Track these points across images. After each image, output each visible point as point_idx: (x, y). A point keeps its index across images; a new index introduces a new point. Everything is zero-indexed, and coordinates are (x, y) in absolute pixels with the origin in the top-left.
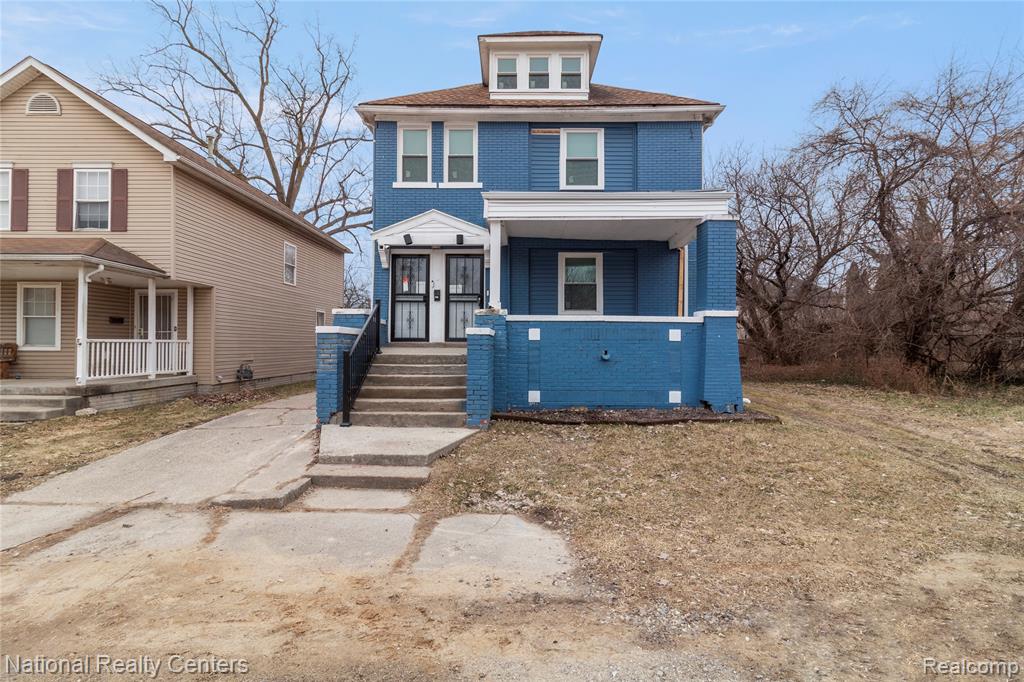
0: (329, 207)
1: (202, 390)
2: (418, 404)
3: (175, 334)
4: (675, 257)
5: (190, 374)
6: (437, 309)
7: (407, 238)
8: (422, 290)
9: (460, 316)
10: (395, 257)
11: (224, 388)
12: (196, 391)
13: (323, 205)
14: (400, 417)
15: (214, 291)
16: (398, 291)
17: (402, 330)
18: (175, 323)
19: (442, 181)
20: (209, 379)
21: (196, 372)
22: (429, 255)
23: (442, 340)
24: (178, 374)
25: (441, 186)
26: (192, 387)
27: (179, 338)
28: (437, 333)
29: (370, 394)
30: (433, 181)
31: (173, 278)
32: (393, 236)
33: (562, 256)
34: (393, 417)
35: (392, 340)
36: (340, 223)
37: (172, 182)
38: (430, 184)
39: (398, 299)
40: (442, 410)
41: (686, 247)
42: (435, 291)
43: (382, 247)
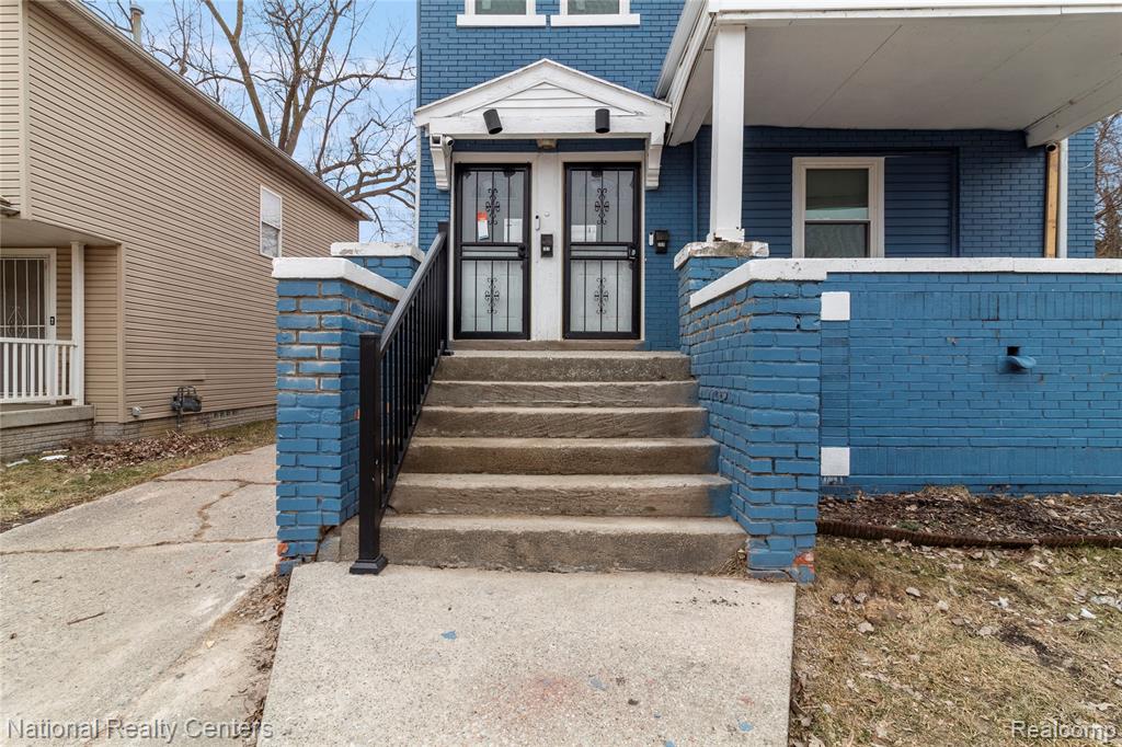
0: (338, 171)
1: (102, 433)
2: (579, 494)
3: (52, 330)
4: (1038, 164)
5: (79, 403)
6: (546, 274)
7: (491, 117)
8: (516, 236)
9: (593, 287)
10: (461, 170)
11: (145, 430)
12: (91, 435)
13: (328, 170)
14: (536, 539)
15: (123, 254)
16: (467, 237)
17: (476, 315)
18: (51, 309)
19: (557, 12)
20: (114, 412)
21: (90, 399)
22: (528, 166)
23: (558, 336)
24: (59, 403)
25: (556, 21)
26: (82, 428)
27: (59, 336)
28: (546, 323)
29: (435, 463)
30: (539, 11)
31: (24, 215)
32: (460, 117)
33: (801, 165)
34: (512, 540)
35: (455, 337)
36: (353, 192)
37: (20, 27)
38: (532, 18)
39: (466, 254)
40: (650, 512)
41: (1065, 143)
42: (544, 237)
43: (437, 141)
